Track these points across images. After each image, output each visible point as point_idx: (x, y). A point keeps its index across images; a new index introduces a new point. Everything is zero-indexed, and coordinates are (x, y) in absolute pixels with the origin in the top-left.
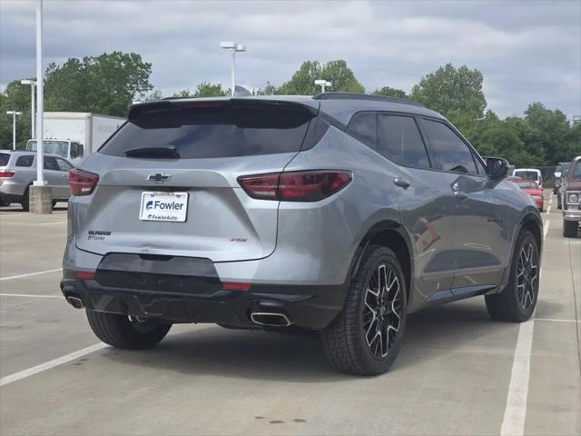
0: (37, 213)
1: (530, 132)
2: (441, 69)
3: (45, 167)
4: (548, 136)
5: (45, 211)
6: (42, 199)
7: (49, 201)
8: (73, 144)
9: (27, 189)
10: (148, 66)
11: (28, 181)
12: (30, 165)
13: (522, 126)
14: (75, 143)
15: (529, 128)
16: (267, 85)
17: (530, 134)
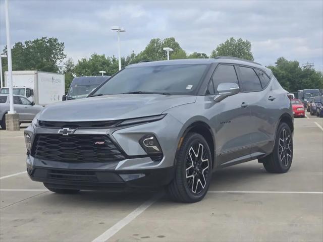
0: (11, 131)
1: (280, 74)
2: (228, 41)
3: (14, 103)
4: (290, 75)
5: (15, 129)
6: (13, 122)
7: (18, 123)
8: (27, 89)
9: (4, 116)
10: (62, 44)
11: (4, 112)
12: (5, 102)
13: (276, 71)
14: (28, 89)
15: (280, 71)
16: (132, 53)
17: (281, 75)
